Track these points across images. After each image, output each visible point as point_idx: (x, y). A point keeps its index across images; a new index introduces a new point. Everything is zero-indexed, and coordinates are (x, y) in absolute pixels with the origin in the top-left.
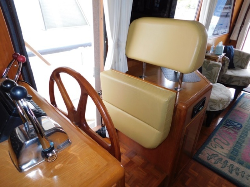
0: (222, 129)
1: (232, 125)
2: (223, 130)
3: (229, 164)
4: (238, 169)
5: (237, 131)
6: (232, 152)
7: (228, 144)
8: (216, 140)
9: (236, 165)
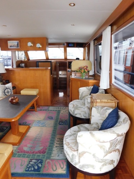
1: (64, 122)
2: (66, 118)
3: (59, 109)
5: (61, 120)
6: (59, 112)
7: (62, 113)
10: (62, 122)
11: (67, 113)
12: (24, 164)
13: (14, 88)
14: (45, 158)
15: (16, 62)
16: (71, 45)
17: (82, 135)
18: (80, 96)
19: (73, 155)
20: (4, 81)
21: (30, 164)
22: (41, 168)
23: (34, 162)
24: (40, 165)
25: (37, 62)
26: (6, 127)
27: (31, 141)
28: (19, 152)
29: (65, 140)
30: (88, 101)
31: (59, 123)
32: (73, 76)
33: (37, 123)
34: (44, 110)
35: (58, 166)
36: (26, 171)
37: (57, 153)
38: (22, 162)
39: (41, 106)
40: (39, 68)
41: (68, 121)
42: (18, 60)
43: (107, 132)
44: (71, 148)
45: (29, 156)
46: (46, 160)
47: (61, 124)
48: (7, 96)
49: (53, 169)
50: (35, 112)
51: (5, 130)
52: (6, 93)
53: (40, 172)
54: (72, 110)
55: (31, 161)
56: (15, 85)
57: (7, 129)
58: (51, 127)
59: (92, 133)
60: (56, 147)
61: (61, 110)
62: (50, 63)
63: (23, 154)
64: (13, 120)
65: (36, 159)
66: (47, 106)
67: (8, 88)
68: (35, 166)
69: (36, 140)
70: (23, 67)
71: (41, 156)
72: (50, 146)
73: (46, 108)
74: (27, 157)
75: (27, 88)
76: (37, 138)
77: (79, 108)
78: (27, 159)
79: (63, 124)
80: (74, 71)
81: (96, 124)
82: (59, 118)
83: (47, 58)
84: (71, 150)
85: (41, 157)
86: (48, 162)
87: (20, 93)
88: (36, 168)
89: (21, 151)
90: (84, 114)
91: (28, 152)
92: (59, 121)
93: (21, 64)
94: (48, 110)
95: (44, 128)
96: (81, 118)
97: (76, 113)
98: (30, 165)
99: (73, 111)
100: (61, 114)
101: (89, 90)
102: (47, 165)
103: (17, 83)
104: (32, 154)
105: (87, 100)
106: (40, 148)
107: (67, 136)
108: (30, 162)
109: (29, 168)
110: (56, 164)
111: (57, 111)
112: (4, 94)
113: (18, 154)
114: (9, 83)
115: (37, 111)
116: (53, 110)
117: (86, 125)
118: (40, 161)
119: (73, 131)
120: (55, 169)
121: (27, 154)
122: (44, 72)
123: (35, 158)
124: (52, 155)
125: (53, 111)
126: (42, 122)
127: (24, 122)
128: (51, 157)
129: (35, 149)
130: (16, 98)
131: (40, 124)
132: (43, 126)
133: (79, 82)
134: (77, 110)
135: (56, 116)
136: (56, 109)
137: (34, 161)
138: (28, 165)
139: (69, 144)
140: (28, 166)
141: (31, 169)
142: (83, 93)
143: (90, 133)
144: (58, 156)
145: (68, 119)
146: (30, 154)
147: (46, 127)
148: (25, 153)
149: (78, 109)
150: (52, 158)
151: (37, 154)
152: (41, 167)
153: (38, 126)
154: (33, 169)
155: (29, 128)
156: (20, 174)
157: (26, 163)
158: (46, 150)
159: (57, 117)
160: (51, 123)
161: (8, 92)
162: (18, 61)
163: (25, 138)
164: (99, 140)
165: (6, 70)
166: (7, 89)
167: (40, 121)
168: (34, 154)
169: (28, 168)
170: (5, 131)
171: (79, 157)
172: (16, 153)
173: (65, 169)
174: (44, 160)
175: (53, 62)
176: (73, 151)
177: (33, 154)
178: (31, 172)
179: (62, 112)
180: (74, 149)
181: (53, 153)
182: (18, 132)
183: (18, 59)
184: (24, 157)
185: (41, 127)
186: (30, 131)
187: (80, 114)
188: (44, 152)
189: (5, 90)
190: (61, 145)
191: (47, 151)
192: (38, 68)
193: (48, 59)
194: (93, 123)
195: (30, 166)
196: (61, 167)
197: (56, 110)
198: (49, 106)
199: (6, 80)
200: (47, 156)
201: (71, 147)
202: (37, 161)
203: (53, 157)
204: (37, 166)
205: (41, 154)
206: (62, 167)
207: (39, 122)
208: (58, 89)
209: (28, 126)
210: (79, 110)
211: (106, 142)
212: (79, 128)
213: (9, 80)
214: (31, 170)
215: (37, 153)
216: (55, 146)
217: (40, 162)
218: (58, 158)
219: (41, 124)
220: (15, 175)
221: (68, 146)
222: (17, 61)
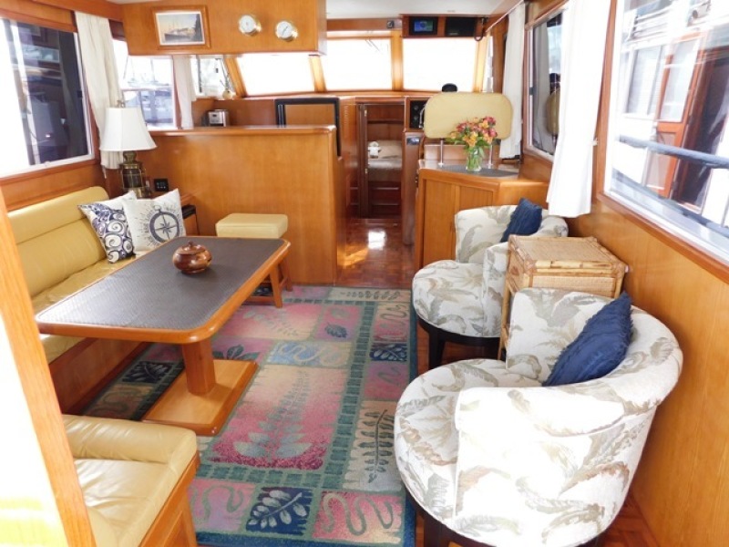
0: (404, 335)
1: (391, 349)
2: (401, 333)
3: (372, 297)
4: (361, 297)
5: (379, 342)
6: (373, 309)
7: (383, 316)
8: (402, 314)
9: (364, 299)
10: (384, 352)
11: (405, 315)
12: (241, 504)
13: (188, 210)
14: (320, 485)
15: (194, 105)
16: (423, 25)
17: (476, 403)
18: (458, 247)
19: (433, 480)
20: (147, 183)
21: (261, 504)
22: (305, 522)
23: (276, 499)
24: (301, 512)
25: (278, 102)
26: (165, 365)
27: (265, 420)
28: (217, 460)
29: (402, 421)
30: (495, 266)
31: (372, 355)
32: (430, 162)
33: (283, 350)
34: (308, 301)
35: (371, 518)
36: (249, 528)
37: (367, 469)
38: (232, 497)
39: (299, 284)
40: (288, 127)
41: (408, 347)
42: (202, 95)
43: (582, 393)
44: (428, 453)
45: (256, 476)
46: (325, 492)
47: (378, 358)
48: (161, 244)
49: (350, 526)
50: (272, 308)
51: (163, 375)
52: (160, 233)
53: (301, 534)
54: (428, 301)
55: (268, 496)
56: (194, 197)
57: (167, 371)
58: (339, 368)
59: (518, 394)
60: (362, 445)
61: (378, 304)
62: (332, 106)
63: (236, 468)
64: (194, 339)
65: (284, 489)
66: (323, 284)
67: (163, 210)
68: (282, 514)
69: (284, 415)
70: (222, 125)
71: (304, 477)
72: (336, 443)
73: (318, 292)
74: (251, 479)
75: (243, 209)
76: (288, 408)
77: (454, 296)
78: (252, 486)
79: (386, 359)
80: (436, 141)
81: (529, 362)
82: (372, 333)
83: (320, 88)
84: (427, 458)
85: (303, 480)
86: (333, 503)
87: (215, 233)
88: (287, 519)
89: (225, 457)
90: (478, 320)
91: (255, 462)
92: (370, 344)
93: (211, 114)
94: (328, 302)
95: (313, 373)
96: (461, 333)
97: (442, 313)
98: (261, 509)
99: (429, 306)
100: (377, 317)
101: (499, 221)
102: (327, 512)
103: (198, 193)
104: (267, 470)
105: (493, 261)
106: (301, 449)
107: (410, 403)
108: (261, 497)
109: (259, 519)
110: (363, 510)
111: (365, 305)
112: (150, 234)
113: (215, 465)
114: (167, 190)
115: (280, 306)
116: (347, 302)
117: (488, 365)
118: (300, 495)
119: (433, 385)
120: (358, 527)
121: (251, 469)
122: (311, 143)
123: (281, 485)
124: (347, 476)
125: (347, 305)
126: (304, 349)
127: (233, 348)
128: (345, 481)
129: (281, 450)
130: (202, 250)
131: (295, 357)
132: (308, 365)
133: (458, 189)
134: (445, 302)
135: (360, 325)
136: (357, 299)
137: (276, 494)
138: (255, 508)
139: (418, 437)
140: (255, 513)
141: (268, 525)
142: (472, 232)
143: (510, 394)
144: (370, 481)
145: (409, 337)
146: (262, 469)
147: (321, 367)
148: (243, 466)
149: (450, 299)
150: (345, 486)
151: (286, 471)
152: (306, 517)
153: (289, 365)
154: (273, 523)
155: (254, 369)
156: (226, 537)
157: (249, 503)
158: (320, 455)
159: (362, 329)
160: (341, 351)
161: (166, 228)
162: (199, 100)
163: (241, 408)
164: (549, 427)
165: (156, 136)
166: (161, 217)
167: (296, 343)
168: (277, 469)
169: (256, 518)
170: (163, 378)
171: (459, 486)
172: (209, 463)
173: (400, 528)
174: (316, 492)
175: (345, 101)
176: (436, 463)
177: (271, 469)
178: (270, 535)
179: (382, 309)
180: (438, 456)
181: (350, 468)
182: (213, 384)
183: (201, 91)
184: (240, 478)
185: (301, 369)
186: (256, 380)
187: (460, 318)
188: (314, 464)
189: (153, 221)
190: (379, 439)
191: (326, 459)
192: (281, 128)
193: (325, 92)
194: (517, 356)
195: (263, 514)
196: (382, 522)
197: (358, 303)
198: (331, 284)
199: (156, 181)
200: (327, 478)
201: (427, 449)
202: (288, 495)
203: (350, 482)
204: (288, 515)
205: (304, 472)
206: (387, 521)
207: (292, 347)
208: (365, 217)
209: (247, 364)
210: (456, 301)
211: (573, 435)
212: (455, 373)
213: (165, 181)
214: (268, 529)
215: (286, 467)
216: (356, 443)
217: (301, 501)
218: (370, 490)
219: (300, 356)
220: (208, 540)
221: (413, 444)
222: (195, 100)
